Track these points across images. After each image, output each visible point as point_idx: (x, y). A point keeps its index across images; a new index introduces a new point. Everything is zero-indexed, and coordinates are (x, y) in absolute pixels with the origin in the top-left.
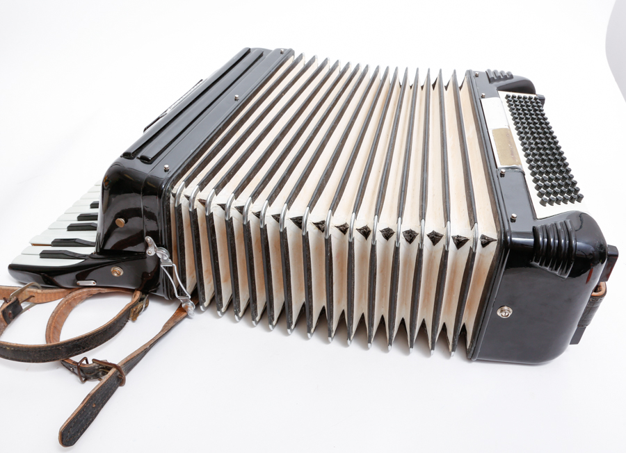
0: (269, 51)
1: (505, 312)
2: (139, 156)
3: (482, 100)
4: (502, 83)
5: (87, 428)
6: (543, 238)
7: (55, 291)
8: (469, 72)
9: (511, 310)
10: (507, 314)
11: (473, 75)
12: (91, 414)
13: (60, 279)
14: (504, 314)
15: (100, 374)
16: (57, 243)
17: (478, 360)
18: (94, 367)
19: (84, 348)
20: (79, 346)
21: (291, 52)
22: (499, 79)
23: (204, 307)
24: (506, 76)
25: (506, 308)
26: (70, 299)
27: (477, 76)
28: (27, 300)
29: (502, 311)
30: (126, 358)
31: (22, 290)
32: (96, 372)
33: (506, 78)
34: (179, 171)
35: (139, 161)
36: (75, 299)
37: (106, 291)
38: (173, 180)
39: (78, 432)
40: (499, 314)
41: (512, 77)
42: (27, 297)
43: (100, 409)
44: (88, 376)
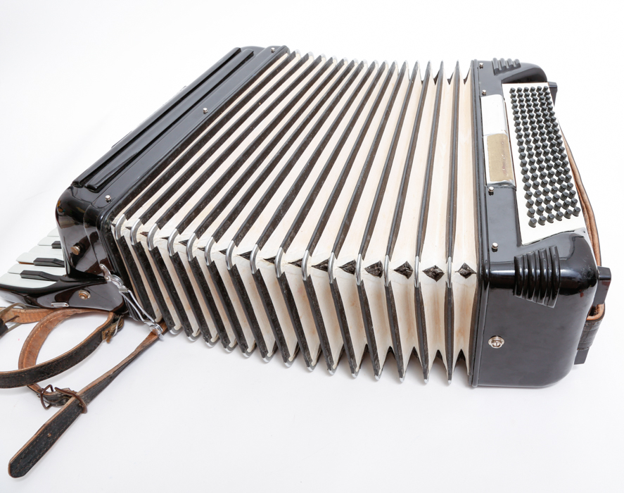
0: (259, 49)
1: (497, 343)
2: (86, 185)
3: (483, 98)
4: (508, 74)
5: (40, 458)
6: (524, 269)
7: (38, 310)
8: (474, 63)
9: (502, 340)
10: (498, 345)
11: (477, 66)
12: (45, 445)
13: (41, 301)
14: (495, 344)
15: (64, 401)
16: (39, 262)
17: (479, 386)
18: (57, 395)
19: (48, 374)
20: (43, 373)
21: (284, 50)
22: (505, 69)
23: (175, 331)
24: (513, 66)
25: (497, 338)
26: (46, 322)
27: (481, 67)
28: (12, 320)
29: (493, 342)
30: (87, 387)
31: (7, 310)
32: (59, 400)
33: (512, 68)
34: (120, 202)
35: (86, 190)
36: (50, 322)
37: (81, 311)
38: (112, 212)
39: (29, 463)
40: (490, 343)
41: (519, 66)
42: (12, 317)
43: (57, 439)
44: (53, 403)
